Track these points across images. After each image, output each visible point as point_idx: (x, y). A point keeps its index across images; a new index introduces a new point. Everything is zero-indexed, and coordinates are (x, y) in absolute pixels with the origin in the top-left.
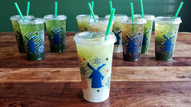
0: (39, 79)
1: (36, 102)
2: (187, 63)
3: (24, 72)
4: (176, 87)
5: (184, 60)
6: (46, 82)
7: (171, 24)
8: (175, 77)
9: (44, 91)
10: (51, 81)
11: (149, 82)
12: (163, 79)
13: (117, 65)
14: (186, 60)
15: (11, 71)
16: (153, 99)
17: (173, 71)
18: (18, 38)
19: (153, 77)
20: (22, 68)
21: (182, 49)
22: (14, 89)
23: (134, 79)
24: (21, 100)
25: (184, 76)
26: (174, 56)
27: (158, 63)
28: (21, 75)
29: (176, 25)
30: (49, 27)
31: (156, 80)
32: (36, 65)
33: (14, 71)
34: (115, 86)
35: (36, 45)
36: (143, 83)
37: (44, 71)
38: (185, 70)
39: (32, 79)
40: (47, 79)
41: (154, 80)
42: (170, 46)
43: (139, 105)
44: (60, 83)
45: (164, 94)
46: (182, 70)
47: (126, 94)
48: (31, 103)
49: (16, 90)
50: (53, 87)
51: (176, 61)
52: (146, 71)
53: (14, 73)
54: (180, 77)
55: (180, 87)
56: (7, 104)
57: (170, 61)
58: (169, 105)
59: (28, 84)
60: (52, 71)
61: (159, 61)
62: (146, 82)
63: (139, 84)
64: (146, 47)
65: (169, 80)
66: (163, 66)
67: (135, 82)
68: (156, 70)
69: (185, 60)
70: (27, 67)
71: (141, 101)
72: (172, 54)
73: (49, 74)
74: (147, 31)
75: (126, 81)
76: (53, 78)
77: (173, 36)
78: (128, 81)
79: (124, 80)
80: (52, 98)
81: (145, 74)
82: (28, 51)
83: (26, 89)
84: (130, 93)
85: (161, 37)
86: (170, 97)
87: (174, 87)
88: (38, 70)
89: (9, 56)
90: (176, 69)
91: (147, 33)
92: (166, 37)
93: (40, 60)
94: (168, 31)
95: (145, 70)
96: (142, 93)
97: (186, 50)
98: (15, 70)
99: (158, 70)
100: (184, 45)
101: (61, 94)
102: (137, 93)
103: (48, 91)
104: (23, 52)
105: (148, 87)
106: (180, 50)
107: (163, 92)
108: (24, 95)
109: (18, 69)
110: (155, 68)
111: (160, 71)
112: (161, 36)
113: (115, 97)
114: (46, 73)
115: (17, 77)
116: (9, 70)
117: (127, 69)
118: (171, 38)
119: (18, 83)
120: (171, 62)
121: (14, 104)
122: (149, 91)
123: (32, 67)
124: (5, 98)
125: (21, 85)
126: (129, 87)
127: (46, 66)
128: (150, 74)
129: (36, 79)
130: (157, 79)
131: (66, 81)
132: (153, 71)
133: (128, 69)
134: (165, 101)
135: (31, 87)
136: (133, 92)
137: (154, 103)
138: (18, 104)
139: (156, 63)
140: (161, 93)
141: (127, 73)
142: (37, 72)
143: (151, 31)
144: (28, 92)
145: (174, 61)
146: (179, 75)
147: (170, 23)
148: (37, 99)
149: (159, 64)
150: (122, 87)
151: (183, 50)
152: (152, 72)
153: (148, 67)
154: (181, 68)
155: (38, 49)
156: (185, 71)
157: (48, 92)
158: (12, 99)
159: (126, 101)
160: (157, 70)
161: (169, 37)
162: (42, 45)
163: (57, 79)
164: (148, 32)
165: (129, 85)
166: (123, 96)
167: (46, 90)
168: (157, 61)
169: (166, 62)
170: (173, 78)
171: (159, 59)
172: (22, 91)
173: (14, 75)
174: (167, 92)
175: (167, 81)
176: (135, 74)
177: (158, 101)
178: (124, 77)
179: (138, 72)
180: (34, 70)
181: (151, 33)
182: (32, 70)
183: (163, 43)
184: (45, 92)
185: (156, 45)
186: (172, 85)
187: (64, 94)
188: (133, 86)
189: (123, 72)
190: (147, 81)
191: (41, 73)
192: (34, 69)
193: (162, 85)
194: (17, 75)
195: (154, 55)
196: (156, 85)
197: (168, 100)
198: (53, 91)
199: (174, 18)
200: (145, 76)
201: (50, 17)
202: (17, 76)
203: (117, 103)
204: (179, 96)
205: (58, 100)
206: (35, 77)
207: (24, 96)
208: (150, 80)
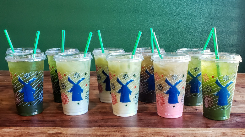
13: (150, 125)
30: (53, 65)
32: (28, 123)
37: (37, 133)
51: (240, 120)
60: (49, 132)
66: (220, 127)
70: (15, 125)
88: (29, 131)
90: (241, 133)
93: (36, 115)
95: (193, 134)
99: (213, 135)
110: (208, 131)
111: (216, 136)
112: (212, 82)
114: (41, 135)
117: (164, 132)
123: (22, 125)
127: (42, 125)
133: (167, 133)
142: (27, 134)
153: (198, 129)
155: (38, 96)
160: (211, 134)
161: (224, 83)
162: (42, 91)
180: (22, 130)
182: (20, 130)
183: (215, 93)
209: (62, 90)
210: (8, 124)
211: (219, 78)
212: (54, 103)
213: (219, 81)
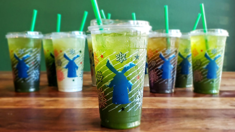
209: (58, 67)
211: (208, 51)
213: (208, 54)
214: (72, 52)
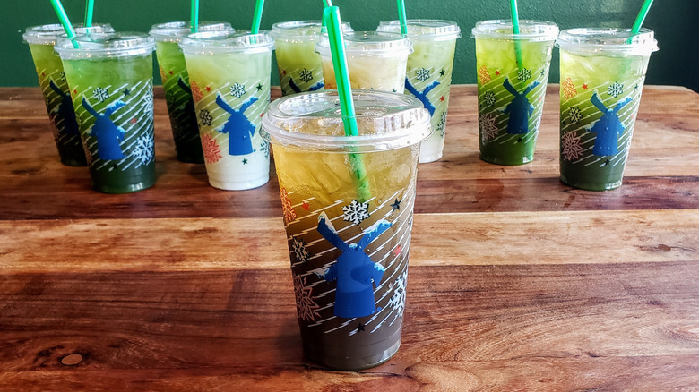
0: (138, 258)
1: (136, 343)
2: (676, 197)
3: (85, 234)
4: (637, 283)
5: (664, 187)
6: (165, 270)
7: (619, 57)
8: (634, 249)
9: (161, 302)
10: (186, 266)
11: (542, 267)
12: (593, 255)
13: (423, 207)
14: (673, 187)
15: (34, 230)
16: (557, 329)
17: (626, 229)
18: (56, 109)
19: (553, 249)
20: (75, 218)
21: (655, 146)
22: (51, 297)
23: (488, 257)
24: (80, 335)
25: (667, 243)
26: (627, 171)
27: (573, 198)
28: (75, 246)
29: (636, 58)
30: (171, 66)
31: (566, 259)
32: (124, 210)
33: (45, 230)
34: (420, 281)
35: (123, 136)
36: (518, 272)
37: (157, 231)
38: (667, 223)
39: (115, 259)
40: (168, 261)
41: (560, 260)
42: (614, 137)
43: (506, 348)
44: (217, 274)
45: (594, 309)
46: (659, 224)
47: (459, 311)
48: (116, 345)
49: (57, 300)
50: (193, 288)
51: (634, 192)
52: (528, 227)
53: (46, 239)
54: (652, 250)
55: (653, 283)
56: (30, 352)
57: (614, 192)
58: (615, 347)
59: (102, 277)
60: (185, 229)
61: (576, 191)
62: (531, 265)
63: (504, 274)
64: (526, 139)
65: (614, 261)
66: (588, 208)
67: (490, 267)
68: (565, 226)
69: (669, 187)
70: (95, 215)
71: (514, 334)
72: (620, 166)
73: (176, 242)
74: (532, 83)
75: (458, 263)
76: (193, 254)
77: (628, 100)
78: (463, 263)
79: (450, 262)
80: (191, 326)
81: (526, 238)
82: (95, 157)
83: (94, 295)
84: (473, 306)
85: (582, 103)
86: (619, 320)
87: (631, 284)
88: (136, 228)
89: (26, 177)
90: (636, 219)
91: (532, 87)
92: (602, 102)
93: (141, 191)
94: (607, 83)
95: (525, 224)
96: (517, 305)
97: (672, 151)
98: (50, 226)
99: (571, 225)
100: (663, 131)
101: (225, 311)
102: (499, 308)
103: (177, 302)
104: (74, 162)
105: (538, 284)
106: (647, 153)
107: (593, 301)
108: (88, 316)
109: (59, 225)
110: (560, 218)
111: (580, 228)
112: (582, 98)
113: (422, 320)
114: (167, 236)
115: (59, 253)
116: (29, 227)
117: (458, 221)
118: (618, 107)
119: (63, 276)
120: (618, 194)
121: (54, 348)
122: (541, 299)
123: (113, 215)
124: (21, 329)
125: (74, 281)
126: (470, 284)
127: (163, 213)
128: (545, 237)
129: (128, 260)
130: (569, 256)
131: (240, 266)
132: (555, 228)
133: (464, 223)
134: (602, 336)
135: (114, 289)
136: (484, 303)
137: (563, 341)
138: (70, 351)
139: (565, 197)
140: (586, 307)
141: (458, 234)
142: (133, 233)
143: (543, 81)
144: (103, 306)
145: (630, 191)
146: (649, 243)
147: (615, 51)
148: (137, 330)
149: (574, 203)
150: (445, 284)
151: (661, 151)
152: (549, 231)
153: (536, 213)
154: (653, 216)
155: (133, 148)
156: (670, 226)
157: (177, 306)
158: (46, 332)
159: (462, 334)
160: (568, 224)
161: (611, 102)
162: (145, 135)
163: (205, 257)
164: (536, 84)
165: (469, 276)
166: (447, 316)
167: (168, 299)
168: (566, 191)
169: (600, 193)
170: (628, 253)
171: (576, 185)
172: (80, 303)
173: (47, 245)
174: (608, 301)
175: (607, 262)
176: (488, 239)
177: (576, 334)
178: (450, 250)
179: (498, 230)
180: (119, 227)
181: (545, 90)
182: (112, 226)
183: (589, 126)
184: (164, 306)
185: (562, 134)
186: (622, 276)
187: (235, 312)
188: (482, 282)
189: (444, 231)
190: (532, 263)
191: (146, 238)
192: (121, 224)
193: (588, 277)
194: (58, 247)
195: (555, 168)
196: (565, 278)
197: (610, 329)
198: (194, 301)
199: (632, 34)
200: (525, 245)
201: (171, 29)
202: (60, 251)
203: (428, 343)
204: (649, 315)
205: (216, 335)
206: (126, 253)
207: (87, 321)
208: (543, 259)
209: (202, 128)
210: (77, 214)
212: (177, 163)
214: (237, 90)
